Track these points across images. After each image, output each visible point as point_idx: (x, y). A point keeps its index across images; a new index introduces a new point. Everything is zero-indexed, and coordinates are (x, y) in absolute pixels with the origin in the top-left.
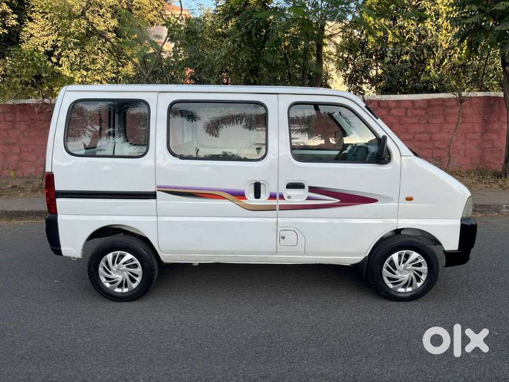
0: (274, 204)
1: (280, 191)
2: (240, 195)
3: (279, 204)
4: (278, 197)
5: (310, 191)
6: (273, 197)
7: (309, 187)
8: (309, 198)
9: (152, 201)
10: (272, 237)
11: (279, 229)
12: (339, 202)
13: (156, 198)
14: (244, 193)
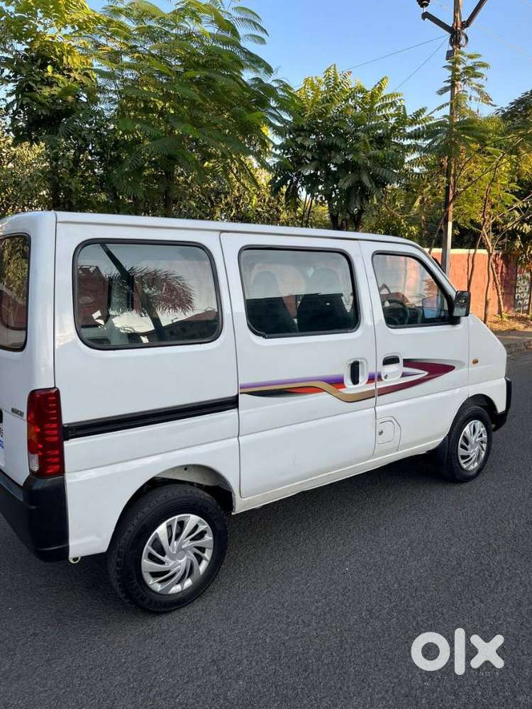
0: (371, 389)
1: (378, 370)
2: (338, 382)
3: (377, 387)
4: (376, 378)
5: (404, 366)
6: (371, 379)
7: (404, 360)
8: (404, 375)
9: (232, 413)
10: (370, 434)
11: (379, 421)
12: (427, 375)
13: (237, 407)
14: (343, 379)
